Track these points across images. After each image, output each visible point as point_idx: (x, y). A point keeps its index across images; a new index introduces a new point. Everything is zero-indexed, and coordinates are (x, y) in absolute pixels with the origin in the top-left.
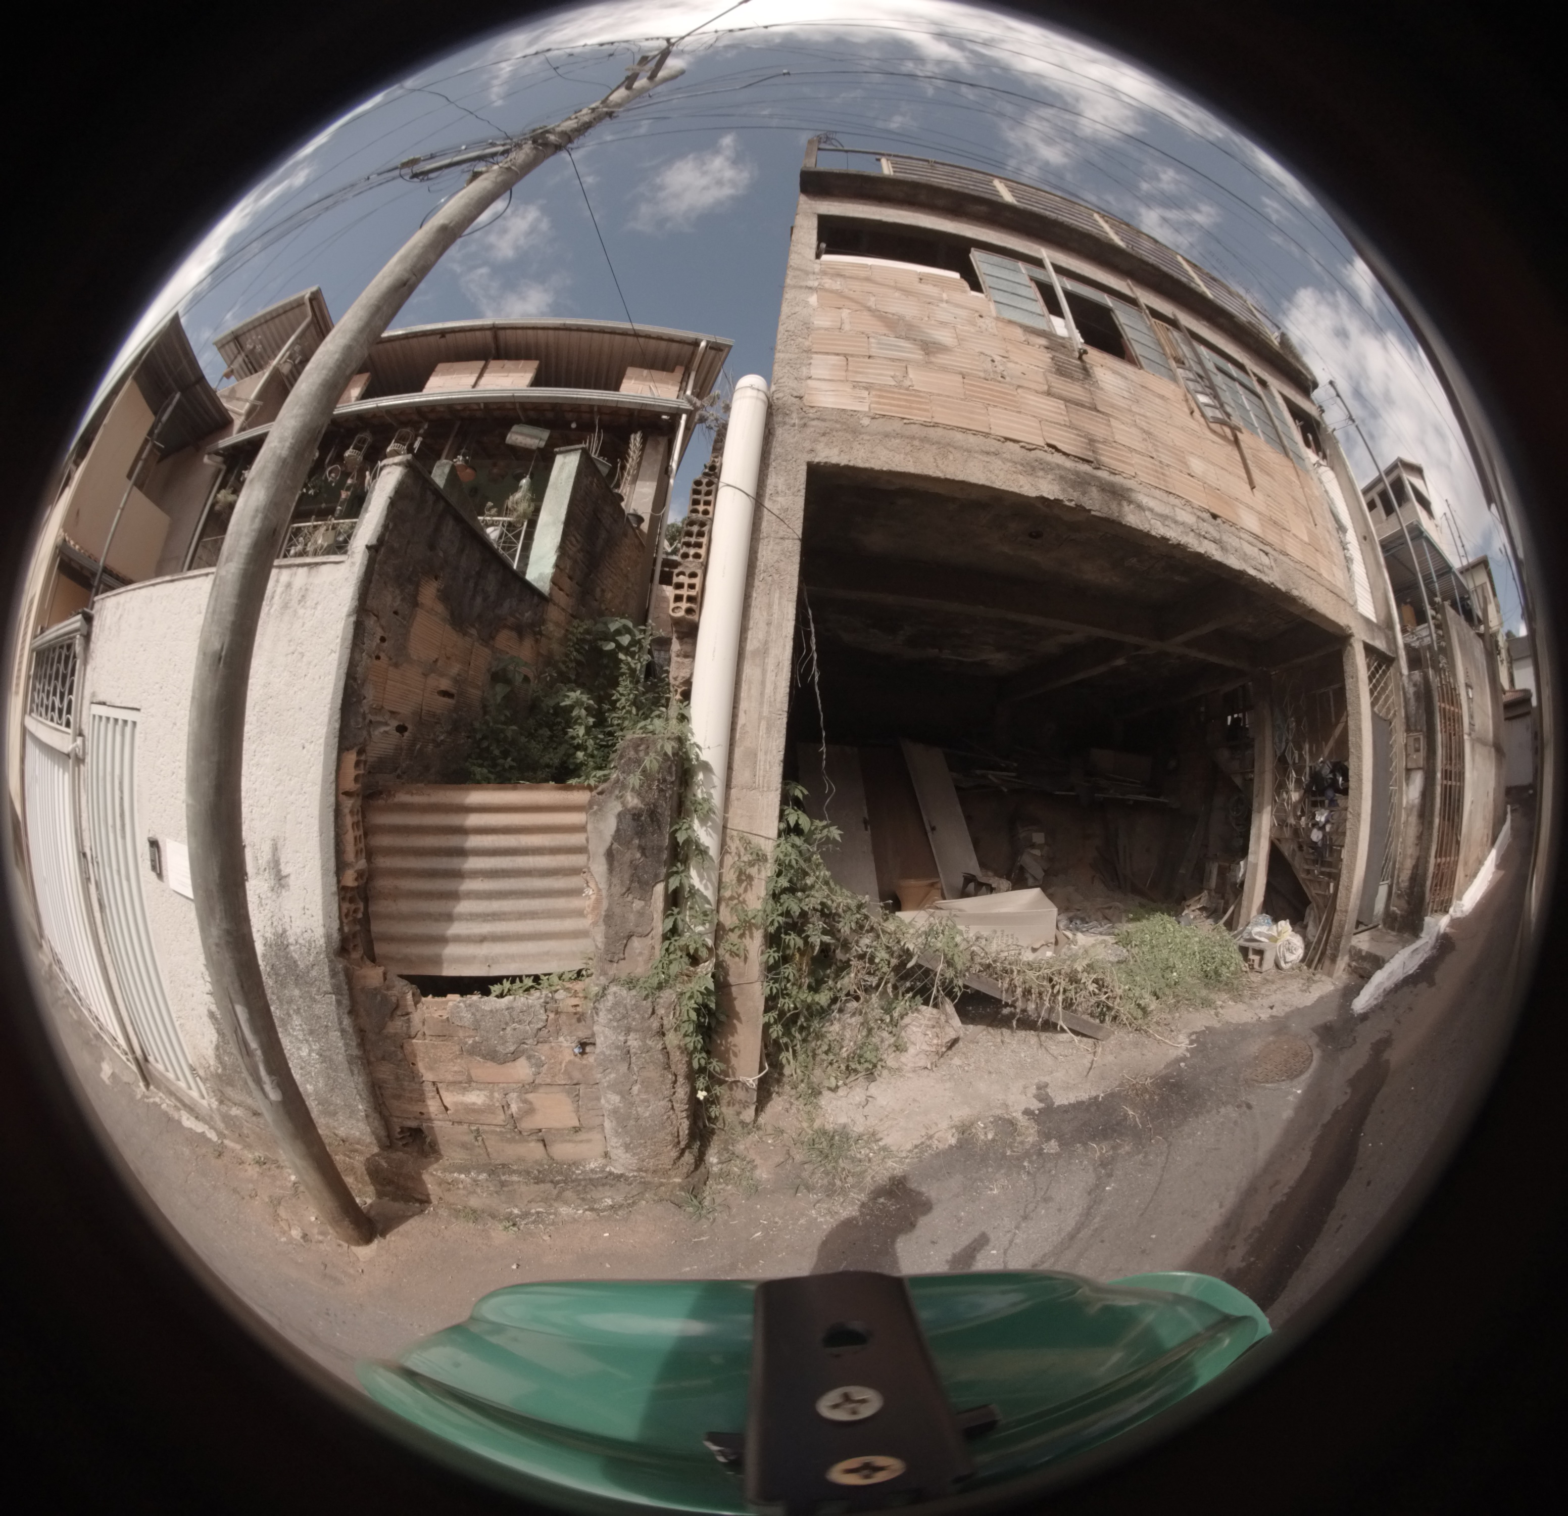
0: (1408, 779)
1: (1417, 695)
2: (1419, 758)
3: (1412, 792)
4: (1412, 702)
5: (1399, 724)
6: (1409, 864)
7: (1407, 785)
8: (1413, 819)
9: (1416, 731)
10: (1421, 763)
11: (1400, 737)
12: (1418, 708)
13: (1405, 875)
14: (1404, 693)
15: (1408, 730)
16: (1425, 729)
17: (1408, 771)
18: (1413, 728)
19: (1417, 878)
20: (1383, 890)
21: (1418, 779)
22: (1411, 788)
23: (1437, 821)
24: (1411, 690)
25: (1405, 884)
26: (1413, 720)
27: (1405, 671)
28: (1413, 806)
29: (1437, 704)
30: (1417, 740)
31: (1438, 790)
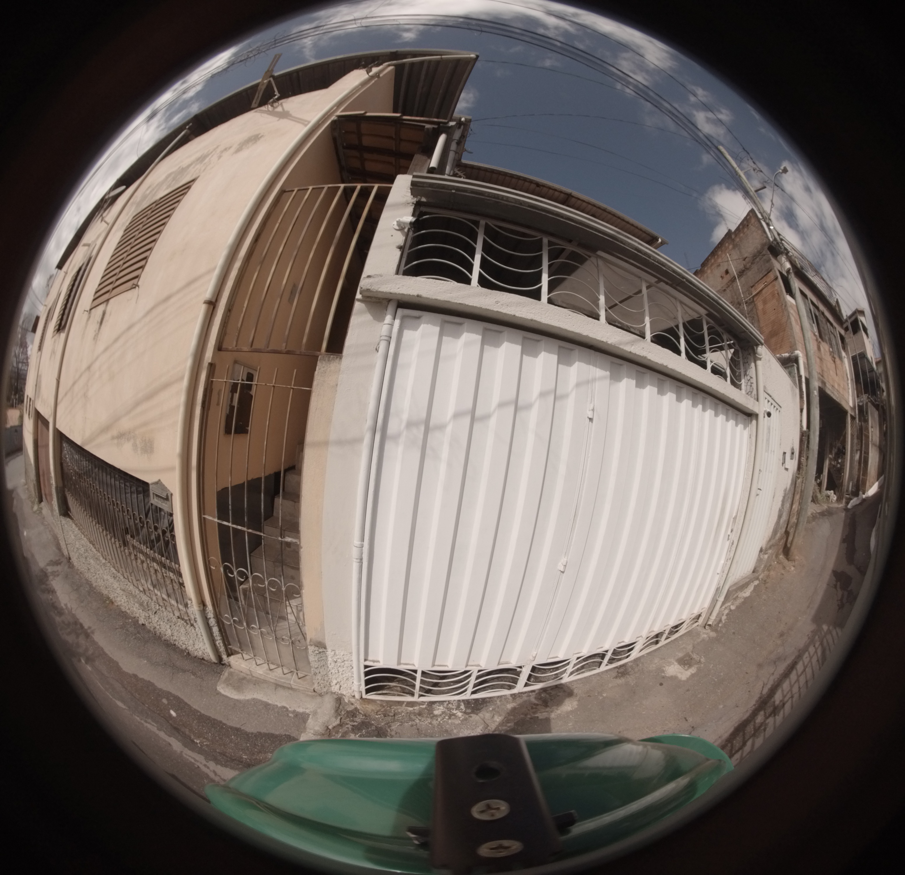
0: (857, 453)
2: (859, 447)
3: (857, 457)
4: (859, 430)
5: (855, 436)
6: (856, 477)
8: (857, 464)
10: (859, 448)
11: (855, 441)
12: (860, 433)
13: (855, 480)
14: (857, 428)
15: (858, 438)
16: (861, 438)
17: (857, 450)
19: (858, 480)
20: (851, 484)
21: (859, 452)
22: (858, 455)
23: (862, 465)
25: (855, 483)
26: (859, 436)
27: (857, 422)
28: (858, 460)
29: (864, 432)
30: (859, 442)
31: (863, 456)
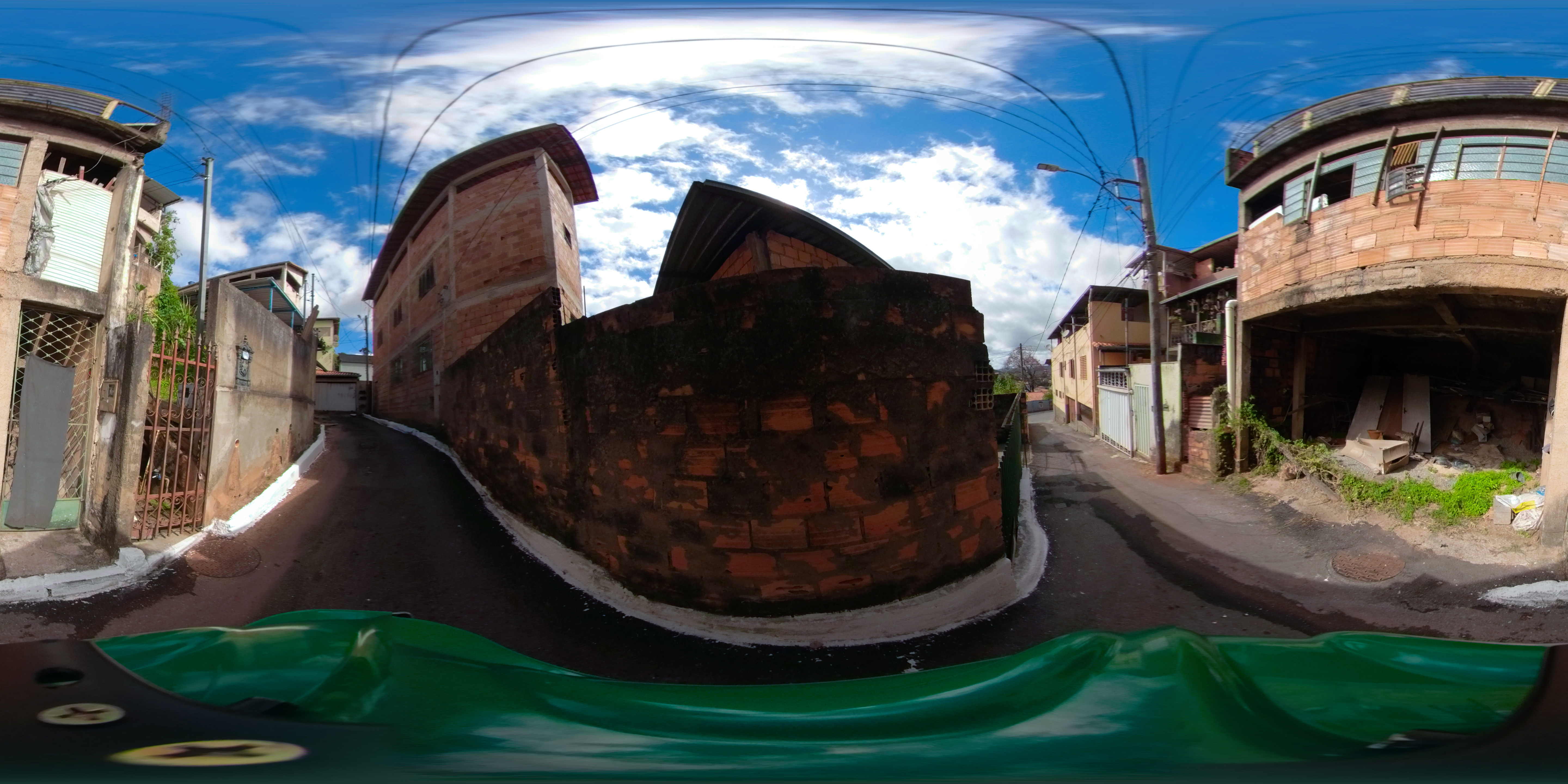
1: (120, 347)
3: (103, 432)
4: (114, 352)
7: (101, 424)
8: (104, 455)
9: (113, 378)
12: (118, 358)
14: (108, 345)
15: (107, 376)
16: (122, 378)
17: (102, 414)
18: (110, 375)
22: (104, 427)
24: (114, 342)
26: (112, 368)
28: (105, 444)
30: (112, 386)
